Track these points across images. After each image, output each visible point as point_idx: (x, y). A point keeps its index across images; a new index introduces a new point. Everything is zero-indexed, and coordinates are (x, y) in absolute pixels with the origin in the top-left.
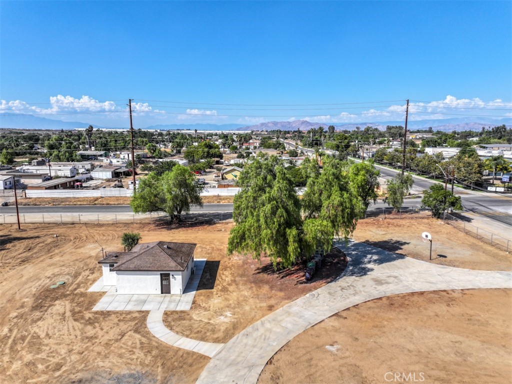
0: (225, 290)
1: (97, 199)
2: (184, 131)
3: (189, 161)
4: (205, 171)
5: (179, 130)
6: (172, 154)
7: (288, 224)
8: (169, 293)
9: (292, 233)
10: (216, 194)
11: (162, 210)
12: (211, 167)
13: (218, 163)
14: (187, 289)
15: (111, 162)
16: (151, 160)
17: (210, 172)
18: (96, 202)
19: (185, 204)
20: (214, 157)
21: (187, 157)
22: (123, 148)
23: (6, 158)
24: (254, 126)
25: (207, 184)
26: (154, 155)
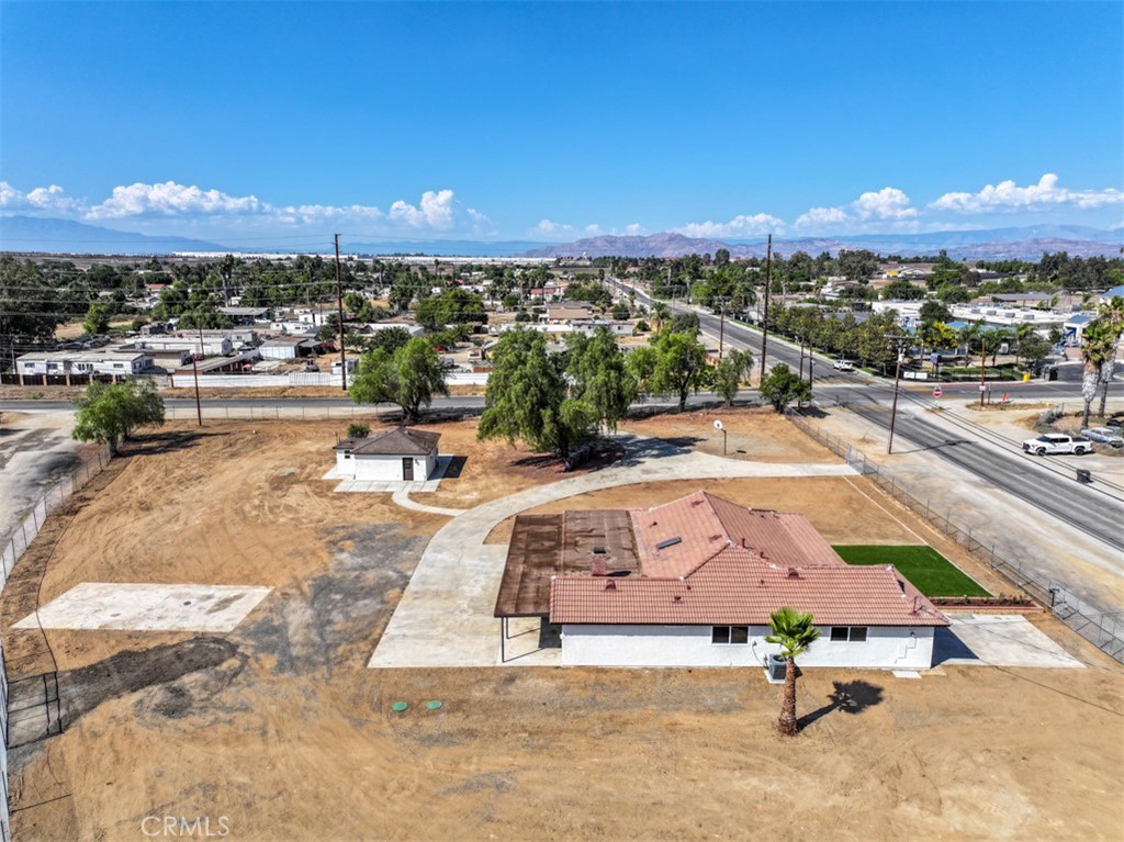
0: (473, 478)
1: (284, 389)
2: (409, 258)
3: (426, 327)
4: (454, 347)
5: (399, 255)
6: (391, 311)
7: (543, 404)
8: (412, 479)
9: (547, 413)
10: (471, 382)
11: (393, 400)
12: (466, 339)
13: (478, 330)
14: (431, 477)
15: (285, 329)
16: (356, 325)
17: (462, 347)
18: (286, 394)
19: (424, 394)
20: (472, 320)
21: (420, 319)
22: (293, 300)
23: (95, 322)
24: (563, 245)
25: (458, 367)
26: (358, 316)
